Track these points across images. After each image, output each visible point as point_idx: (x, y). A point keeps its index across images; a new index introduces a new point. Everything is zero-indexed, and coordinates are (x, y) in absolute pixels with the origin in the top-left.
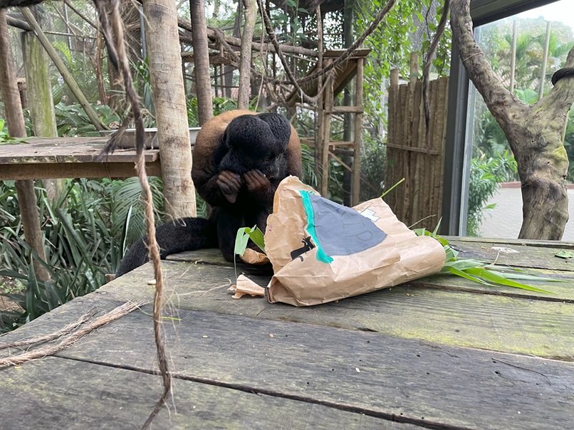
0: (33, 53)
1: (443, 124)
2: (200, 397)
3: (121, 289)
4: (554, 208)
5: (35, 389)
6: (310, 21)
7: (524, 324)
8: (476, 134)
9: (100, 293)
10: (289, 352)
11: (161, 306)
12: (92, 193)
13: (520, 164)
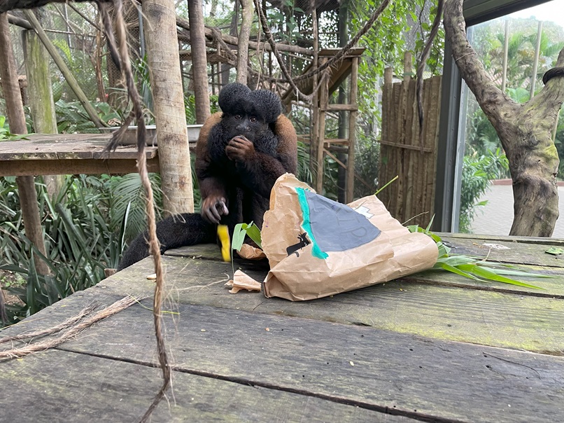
0: (34, 50)
1: (436, 122)
2: (198, 389)
3: (121, 283)
4: (545, 205)
5: (38, 381)
6: (305, 20)
7: (514, 319)
8: (468, 131)
9: (101, 287)
10: (285, 346)
11: (161, 300)
12: (92, 189)
13: (512, 162)
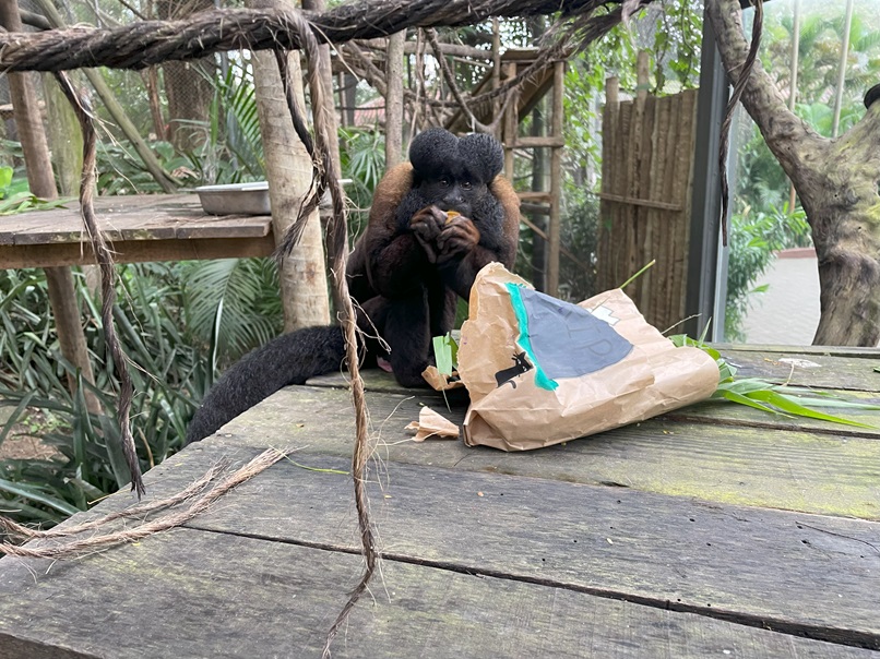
1: (689, 163)
2: (399, 580)
3: (251, 428)
4: (868, 296)
5: (170, 574)
7: (836, 472)
9: (224, 436)
10: (510, 517)
12: (152, 279)
13: (817, 230)
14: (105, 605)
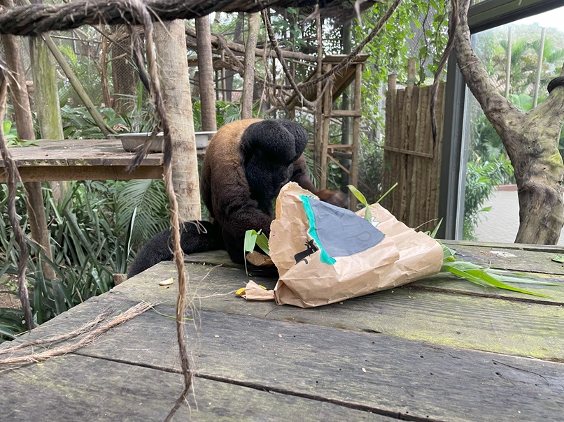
0: (41, 57)
1: (440, 128)
2: (215, 394)
3: (134, 289)
4: (550, 213)
5: (58, 385)
6: (309, 26)
7: (522, 327)
8: (471, 137)
9: (114, 293)
10: (298, 352)
11: (183, 307)
12: (96, 194)
13: (517, 170)
14: (10, 405)
